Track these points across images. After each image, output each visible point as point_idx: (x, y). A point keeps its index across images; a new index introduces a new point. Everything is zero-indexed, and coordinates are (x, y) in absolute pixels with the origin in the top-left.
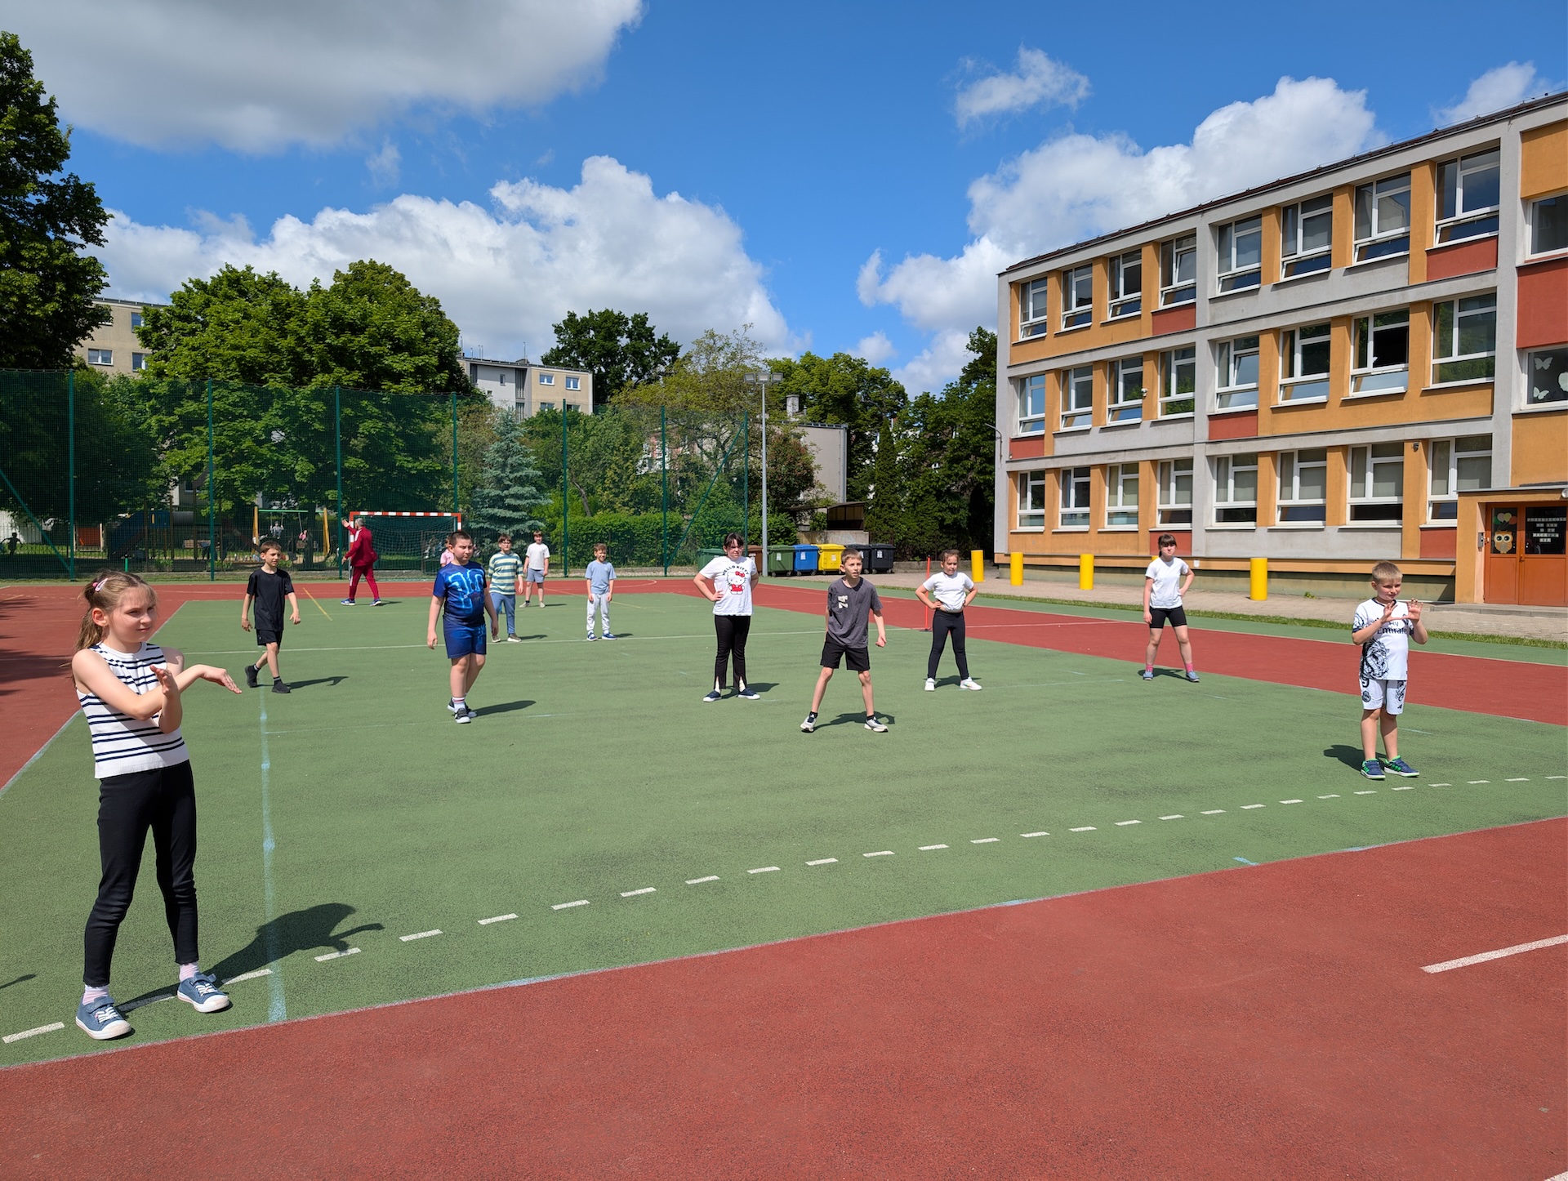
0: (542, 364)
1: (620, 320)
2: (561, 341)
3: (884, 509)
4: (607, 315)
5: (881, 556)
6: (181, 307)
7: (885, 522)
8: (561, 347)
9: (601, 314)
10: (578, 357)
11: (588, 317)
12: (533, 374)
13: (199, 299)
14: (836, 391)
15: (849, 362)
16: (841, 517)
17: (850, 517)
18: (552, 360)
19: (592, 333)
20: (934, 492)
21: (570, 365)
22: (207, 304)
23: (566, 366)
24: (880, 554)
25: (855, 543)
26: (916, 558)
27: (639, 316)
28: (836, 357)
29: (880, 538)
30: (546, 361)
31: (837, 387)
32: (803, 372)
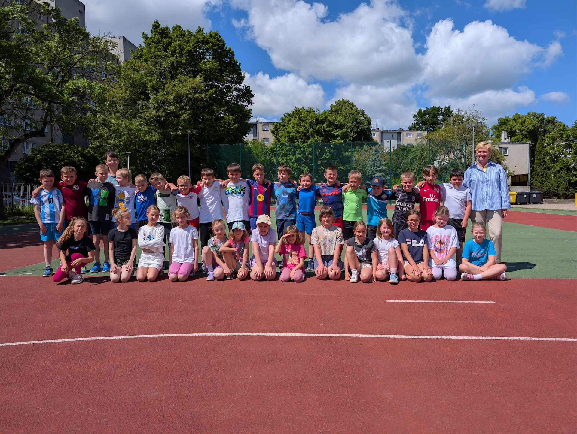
0: (408, 129)
1: (439, 109)
2: (416, 120)
3: (539, 176)
4: (434, 108)
5: (535, 197)
6: (283, 122)
7: (539, 182)
8: (416, 122)
9: (431, 108)
10: (422, 125)
11: (426, 110)
12: (404, 134)
13: (288, 119)
14: (528, 128)
15: (535, 116)
16: (517, 181)
17: (521, 180)
18: (413, 128)
19: (428, 115)
20: (566, 168)
21: (419, 129)
22: (290, 120)
23: (418, 129)
24: (535, 196)
25: (523, 191)
26: (555, 198)
27: (447, 107)
28: (529, 114)
29: (537, 189)
30: (410, 129)
31: (529, 126)
32: (514, 122)
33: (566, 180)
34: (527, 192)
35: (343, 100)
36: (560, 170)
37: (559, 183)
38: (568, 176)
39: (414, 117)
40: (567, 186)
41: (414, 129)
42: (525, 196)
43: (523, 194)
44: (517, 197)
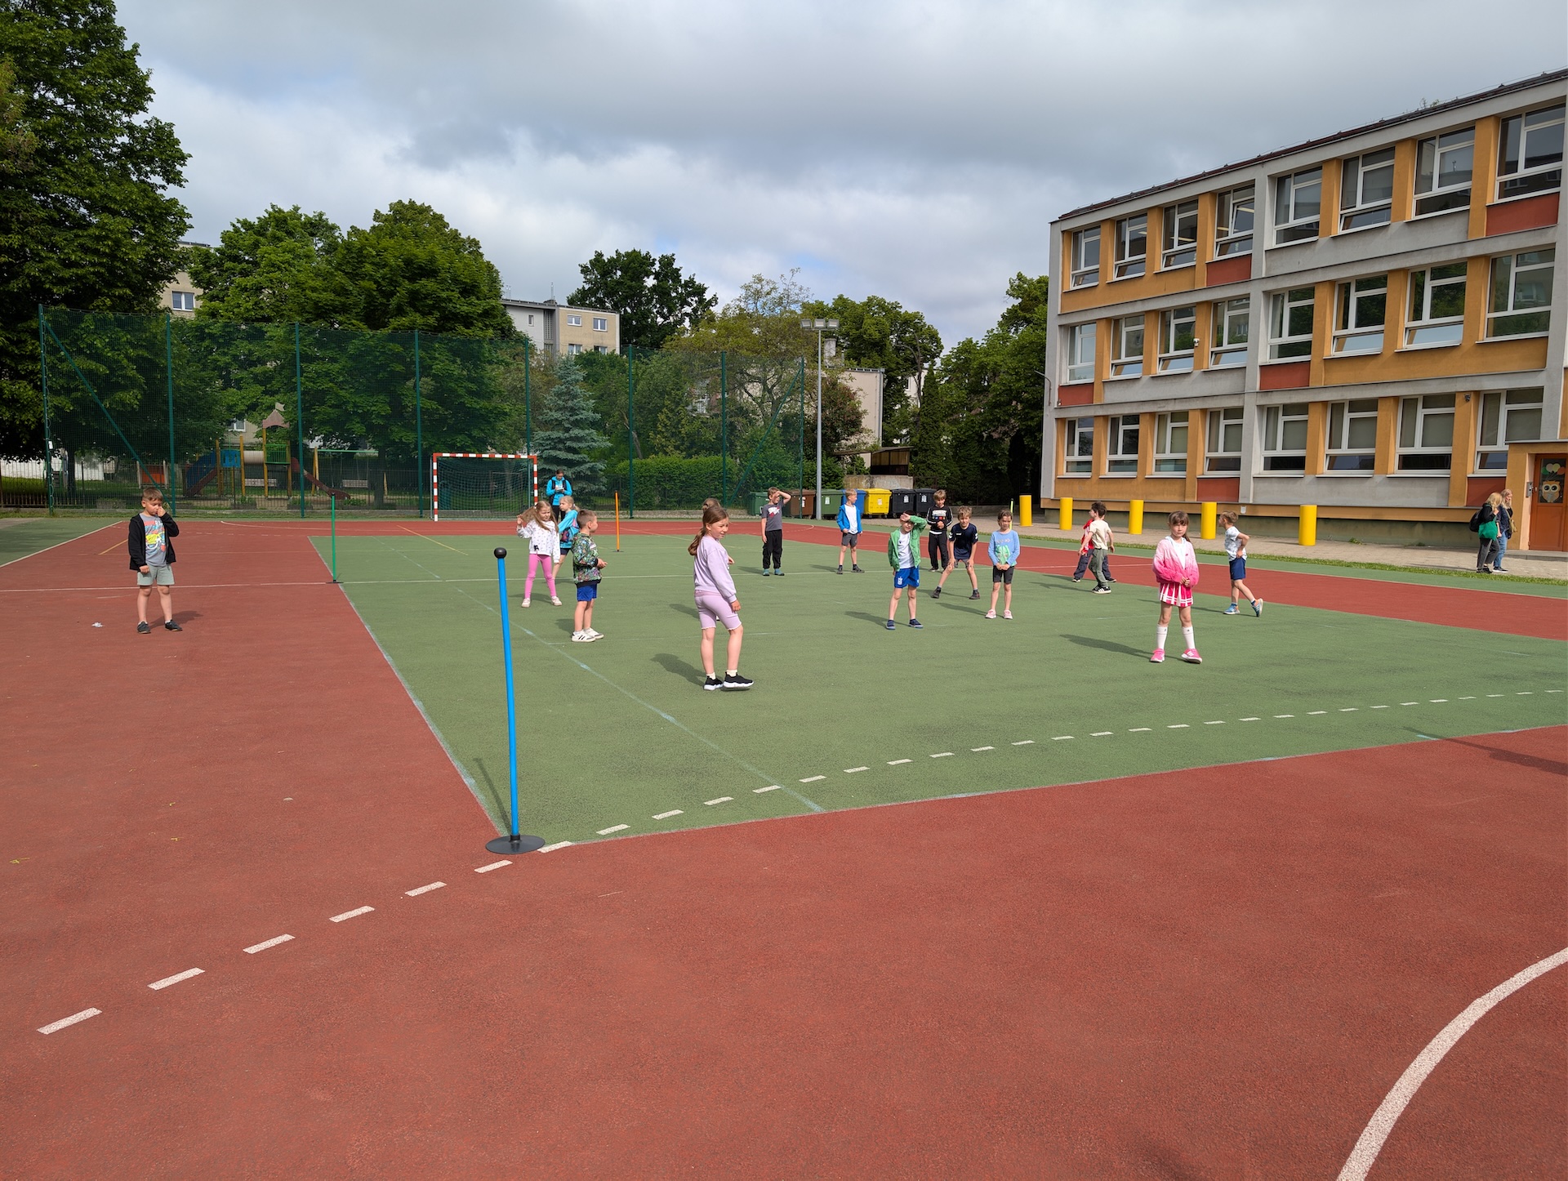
0: (569, 305)
1: (647, 260)
2: (588, 281)
4: (634, 256)
6: (230, 247)
7: (928, 467)
8: (587, 287)
9: (628, 254)
10: (604, 297)
11: (615, 257)
12: (564, 314)
13: (249, 239)
14: (870, 335)
15: (881, 305)
16: (885, 462)
17: (894, 462)
18: (579, 300)
19: (619, 273)
21: (597, 307)
22: (256, 245)
23: (591, 306)
25: (900, 488)
27: (666, 257)
28: (870, 300)
29: (924, 483)
30: (572, 302)
31: (870, 330)
33: (978, 463)
34: (909, 488)
35: (412, 203)
36: (966, 441)
37: (964, 469)
38: (981, 456)
39: (582, 271)
40: (979, 477)
41: (583, 305)
42: (906, 500)
43: (903, 493)
44: (891, 501)
